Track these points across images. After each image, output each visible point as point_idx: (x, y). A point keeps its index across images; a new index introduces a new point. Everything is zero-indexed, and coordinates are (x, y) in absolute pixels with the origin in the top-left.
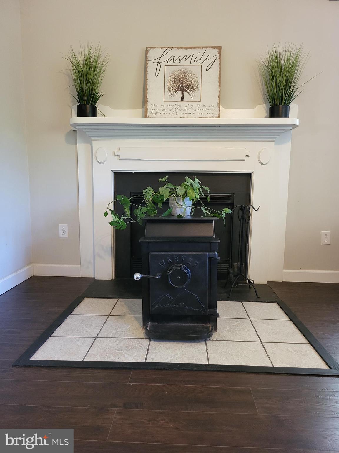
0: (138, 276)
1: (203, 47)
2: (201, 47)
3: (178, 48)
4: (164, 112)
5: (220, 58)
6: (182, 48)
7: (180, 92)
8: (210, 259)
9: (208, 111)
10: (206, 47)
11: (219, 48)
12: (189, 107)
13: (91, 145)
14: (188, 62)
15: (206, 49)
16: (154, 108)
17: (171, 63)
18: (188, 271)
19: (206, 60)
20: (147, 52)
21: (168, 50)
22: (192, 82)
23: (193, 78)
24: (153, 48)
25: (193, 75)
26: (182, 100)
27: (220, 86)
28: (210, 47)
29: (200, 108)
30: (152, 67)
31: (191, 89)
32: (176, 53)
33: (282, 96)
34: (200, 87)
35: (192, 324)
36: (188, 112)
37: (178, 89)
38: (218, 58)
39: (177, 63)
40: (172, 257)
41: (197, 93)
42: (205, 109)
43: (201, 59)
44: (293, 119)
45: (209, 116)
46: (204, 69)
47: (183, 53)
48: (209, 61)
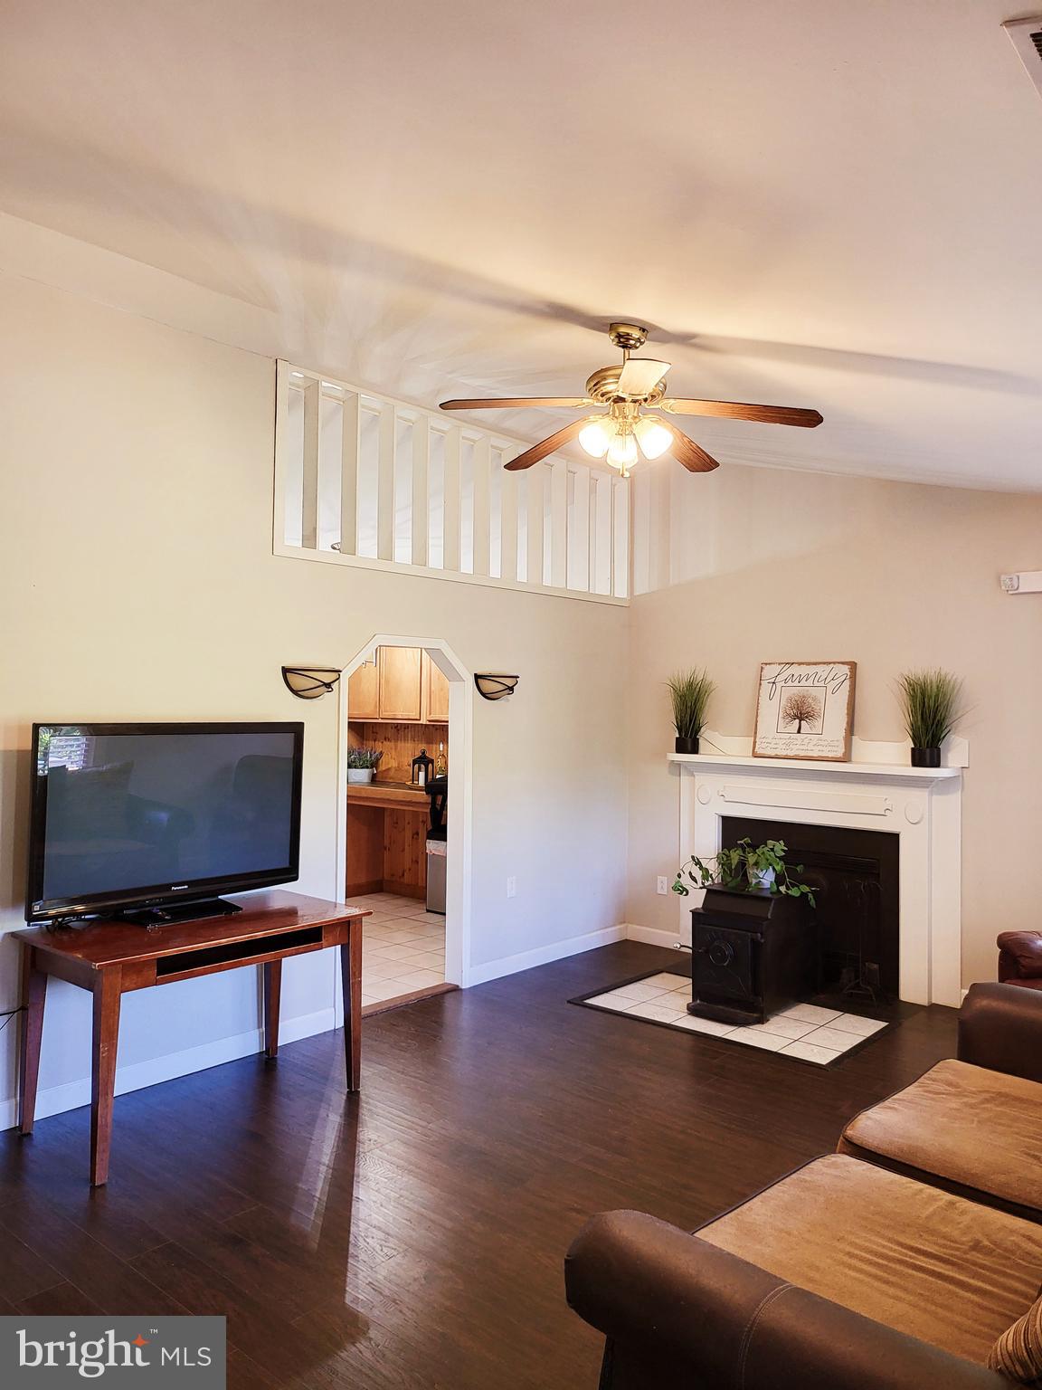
1: (830, 663)
2: (826, 663)
3: (800, 664)
4: (776, 746)
5: (850, 678)
6: (803, 664)
7: (797, 720)
8: (752, 939)
10: (834, 663)
11: (851, 664)
14: (810, 683)
15: (834, 666)
16: (764, 740)
17: (790, 683)
19: (833, 679)
20: (762, 669)
21: (787, 666)
22: (813, 708)
24: (770, 664)
25: (815, 699)
26: (799, 732)
27: (847, 714)
28: (839, 663)
29: (820, 743)
30: (766, 688)
31: (812, 717)
32: (796, 670)
34: (822, 716)
36: (804, 747)
37: (795, 717)
38: (848, 677)
39: (796, 683)
40: (716, 932)
41: (818, 723)
43: (826, 678)
44: (947, 770)
45: (830, 755)
46: (829, 692)
47: (804, 670)
48: (837, 682)
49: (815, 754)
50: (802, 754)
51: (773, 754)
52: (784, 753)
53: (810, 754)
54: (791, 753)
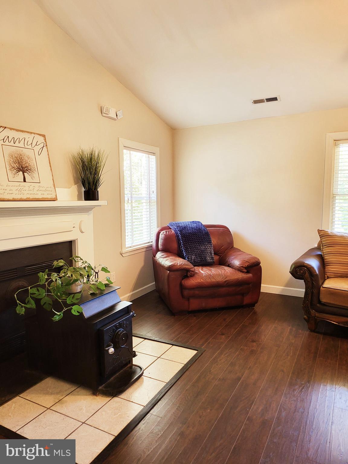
1: (31, 133)
2: (30, 132)
3: (11, 129)
4: (11, 192)
6: (14, 129)
7: (21, 173)
9: (48, 192)
10: (34, 133)
11: (44, 136)
12: (31, 188)
14: (22, 144)
15: (35, 135)
16: (0, 187)
17: (7, 143)
19: (36, 145)
22: (29, 164)
23: (29, 160)
25: (28, 157)
26: (25, 181)
27: (51, 170)
28: (37, 134)
29: (41, 189)
31: (30, 170)
32: (10, 133)
34: (37, 170)
37: (19, 170)
38: (45, 145)
39: (12, 144)
40: (116, 326)
41: (35, 175)
42: (45, 190)
43: (32, 143)
45: (49, 197)
46: (36, 154)
47: (15, 134)
48: (40, 146)
50: (32, 197)
51: (11, 198)
52: (18, 197)
53: (37, 197)
54: (24, 197)
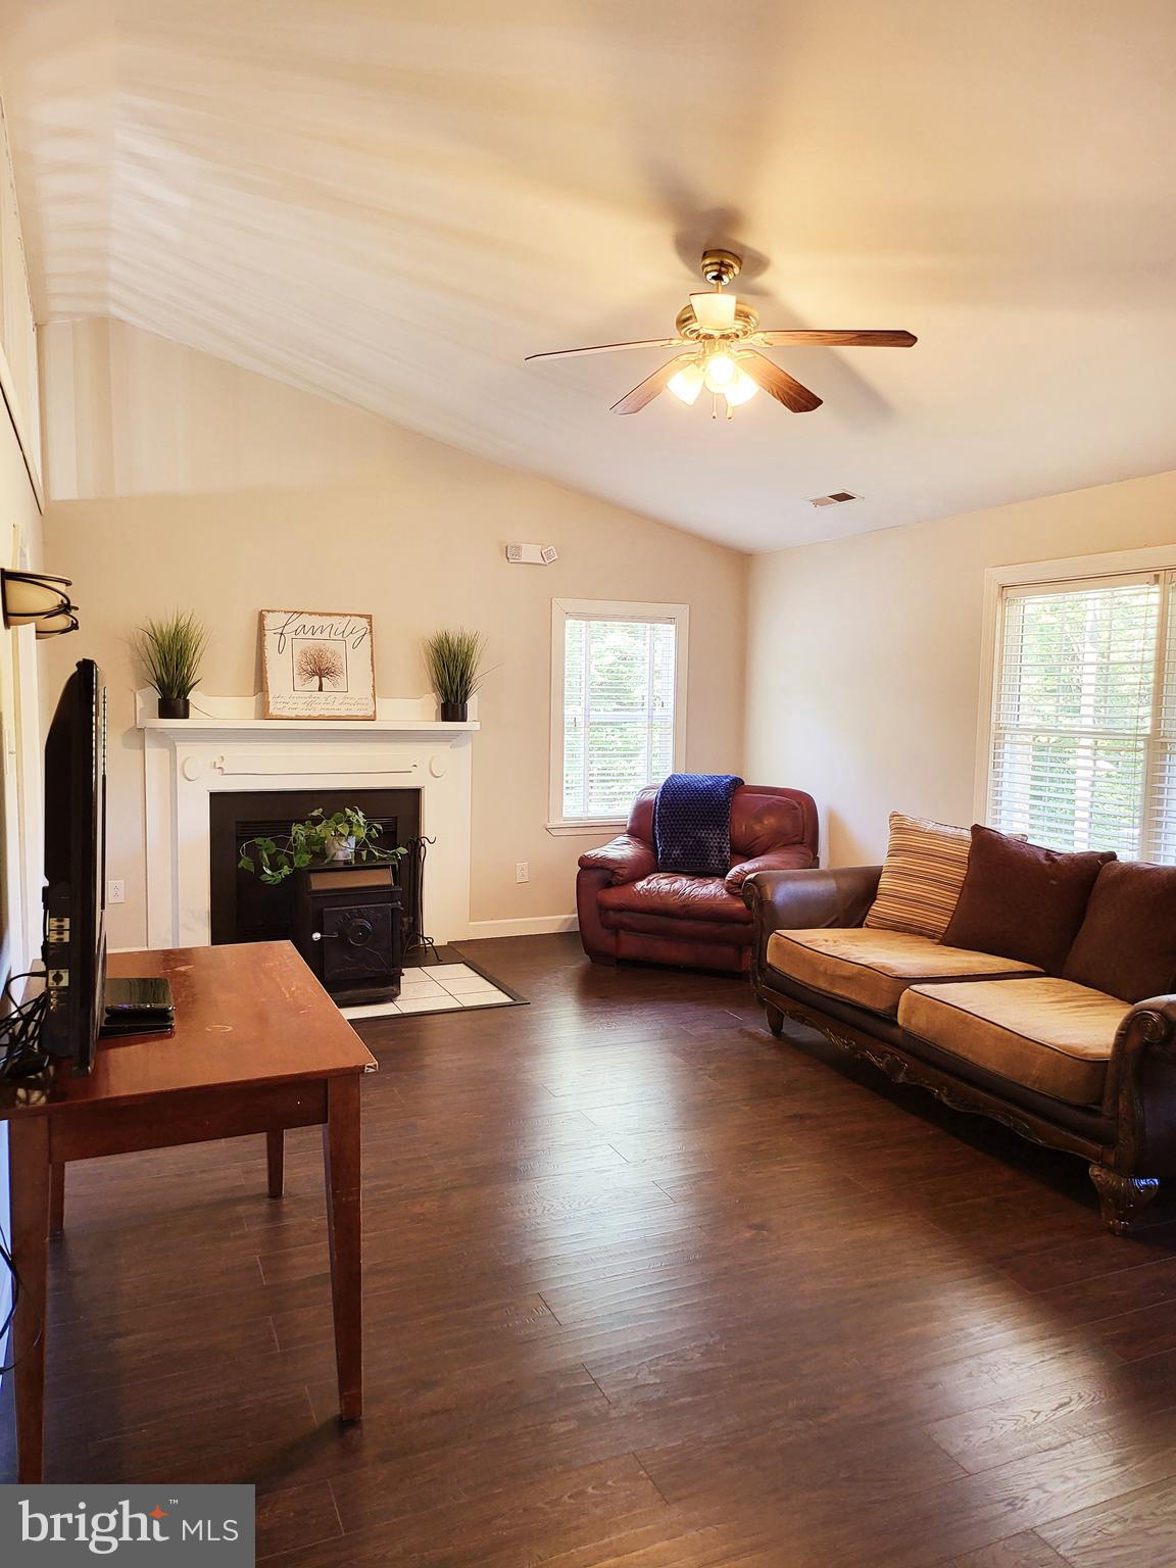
0: (317, 936)
1: (346, 615)
2: (343, 614)
3: (310, 614)
4: (294, 706)
5: (371, 632)
6: (315, 614)
7: (317, 677)
8: (392, 910)
9: (359, 707)
10: (351, 615)
11: (369, 617)
12: (330, 700)
13: (174, 751)
14: (325, 635)
15: (351, 618)
16: (279, 700)
17: (301, 635)
18: (369, 926)
19: (351, 633)
20: (261, 617)
21: (296, 615)
22: (333, 664)
23: (334, 658)
24: (272, 611)
25: (334, 653)
26: (320, 689)
27: (372, 670)
28: (356, 615)
29: (347, 701)
30: (271, 640)
31: (333, 673)
32: (305, 620)
33: (457, 692)
34: (345, 672)
35: (372, 990)
36: (329, 706)
37: (313, 673)
38: (368, 631)
39: (309, 635)
40: (350, 911)
41: (341, 680)
42: (354, 703)
43: (344, 631)
44: (472, 724)
45: (361, 713)
46: (350, 647)
47: (317, 621)
48: (357, 635)
49: (343, 713)
50: (328, 714)
51: (293, 716)
52: (306, 714)
53: (337, 713)
54: (315, 714)
